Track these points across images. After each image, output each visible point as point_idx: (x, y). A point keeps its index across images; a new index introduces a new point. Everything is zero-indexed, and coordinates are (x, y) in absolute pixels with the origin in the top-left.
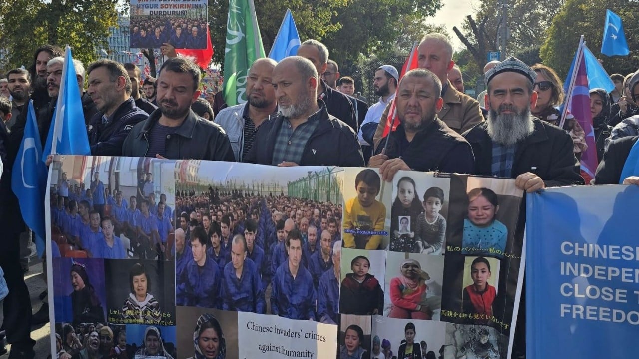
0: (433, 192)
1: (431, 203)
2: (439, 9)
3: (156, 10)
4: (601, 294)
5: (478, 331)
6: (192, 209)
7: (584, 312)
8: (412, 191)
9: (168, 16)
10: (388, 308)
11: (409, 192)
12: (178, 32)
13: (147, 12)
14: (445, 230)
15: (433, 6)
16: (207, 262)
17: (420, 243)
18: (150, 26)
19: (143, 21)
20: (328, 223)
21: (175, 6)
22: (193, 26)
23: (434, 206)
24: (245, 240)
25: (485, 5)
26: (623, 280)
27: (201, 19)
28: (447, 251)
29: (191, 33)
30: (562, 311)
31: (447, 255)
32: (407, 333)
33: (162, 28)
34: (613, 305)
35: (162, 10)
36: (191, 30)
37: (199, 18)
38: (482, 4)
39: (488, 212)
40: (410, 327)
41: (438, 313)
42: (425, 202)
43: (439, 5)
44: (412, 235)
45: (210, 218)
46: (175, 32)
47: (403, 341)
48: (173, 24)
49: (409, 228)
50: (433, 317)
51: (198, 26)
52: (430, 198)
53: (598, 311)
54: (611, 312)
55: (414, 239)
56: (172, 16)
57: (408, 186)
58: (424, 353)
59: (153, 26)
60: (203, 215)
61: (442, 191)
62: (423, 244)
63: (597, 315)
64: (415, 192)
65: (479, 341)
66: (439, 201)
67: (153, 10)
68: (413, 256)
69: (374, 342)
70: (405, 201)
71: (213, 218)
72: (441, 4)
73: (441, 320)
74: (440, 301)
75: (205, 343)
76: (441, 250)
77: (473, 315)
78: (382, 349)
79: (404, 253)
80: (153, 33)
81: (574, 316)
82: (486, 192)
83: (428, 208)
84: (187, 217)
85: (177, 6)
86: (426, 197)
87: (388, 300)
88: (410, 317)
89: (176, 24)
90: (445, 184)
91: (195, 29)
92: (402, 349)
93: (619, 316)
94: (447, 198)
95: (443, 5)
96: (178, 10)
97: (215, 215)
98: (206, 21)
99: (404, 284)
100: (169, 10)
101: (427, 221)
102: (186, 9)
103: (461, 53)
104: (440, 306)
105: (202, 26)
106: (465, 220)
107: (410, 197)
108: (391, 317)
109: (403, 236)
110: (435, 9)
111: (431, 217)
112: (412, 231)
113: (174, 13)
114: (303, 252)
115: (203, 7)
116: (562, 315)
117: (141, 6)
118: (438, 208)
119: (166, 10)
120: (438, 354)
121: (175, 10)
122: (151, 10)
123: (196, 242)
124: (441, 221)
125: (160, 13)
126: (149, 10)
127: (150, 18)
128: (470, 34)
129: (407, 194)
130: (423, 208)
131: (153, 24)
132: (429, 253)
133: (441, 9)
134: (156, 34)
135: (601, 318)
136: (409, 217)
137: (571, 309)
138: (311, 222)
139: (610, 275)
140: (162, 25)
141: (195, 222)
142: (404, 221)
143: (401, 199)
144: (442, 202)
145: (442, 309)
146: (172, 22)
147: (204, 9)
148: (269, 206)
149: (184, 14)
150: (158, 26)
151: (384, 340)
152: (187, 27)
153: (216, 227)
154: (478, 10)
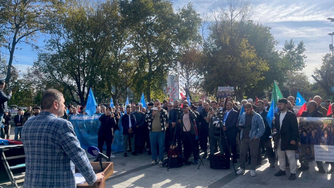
2: (304, 67)
6: (303, 126)
13: (221, 90)
15: (301, 66)
16: (306, 136)
20: (332, 127)
24: (314, 131)
25: (325, 62)
38: (323, 62)
43: (304, 66)
45: (307, 128)
60: (305, 127)
71: (308, 128)
72: (305, 65)
75: (307, 152)
84: (302, 128)
95: (306, 66)
97: (308, 127)
103: (314, 84)
110: (302, 67)
114: (328, 133)
123: (304, 132)
127: (222, 92)
128: (318, 76)
133: (305, 67)
138: (329, 127)
141: (303, 129)
148: (320, 125)
152: (229, 93)
153: (308, 129)
154: (321, 65)
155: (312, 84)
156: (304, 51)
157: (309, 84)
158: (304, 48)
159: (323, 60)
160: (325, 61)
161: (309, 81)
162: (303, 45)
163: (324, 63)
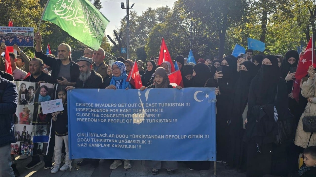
0: (31, 87)
1: (30, 90)
3: (10, 32)
4: (85, 115)
5: (41, 127)
7: (82, 120)
8: (25, 87)
9: (16, 35)
10: (19, 121)
11: (24, 88)
12: (20, 40)
13: (6, 33)
14: (34, 98)
17: (28, 102)
18: (7, 38)
19: (4, 36)
21: (19, 31)
22: (27, 38)
23: (31, 91)
26: (89, 111)
27: (31, 36)
28: (34, 103)
29: (26, 41)
30: (77, 120)
31: (35, 104)
32: (24, 129)
33: (13, 39)
34: (88, 117)
35: (13, 32)
36: (26, 40)
37: (30, 36)
39: (45, 92)
40: (25, 127)
41: (32, 122)
42: (29, 90)
44: (25, 99)
46: (19, 40)
47: (23, 131)
48: (18, 38)
49: (24, 98)
50: (30, 124)
51: (30, 39)
52: (30, 89)
53: (85, 119)
54: (88, 119)
55: (26, 101)
56: (17, 35)
57: (24, 86)
58: (27, 134)
59: (8, 38)
61: (33, 87)
62: (29, 102)
63: (85, 120)
64: (26, 87)
65: (41, 130)
66: (33, 89)
67: (9, 32)
68: (26, 105)
69: (15, 132)
70: (23, 90)
73: (32, 125)
74: (32, 119)
76: (33, 103)
77: (40, 122)
78: (17, 134)
79: (23, 105)
80: (9, 40)
81: (80, 121)
82: (45, 87)
83: (30, 92)
85: (20, 31)
86: (29, 88)
87: (19, 119)
88: (25, 124)
89: (19, 37)
90: (34, 84)
91: (28, 39)
92: (23, 134)
93: (89, 120)
94: (35, 88)
96: (21, 33)
98: (33, 37)
99: (24, 114)
100: (16, 32)
101: (30, 95)
102: (24, 33)
104: (32, 120)
105: (31, 39)
106: (39, 94)
107: (24, 89)
108: (20, 124)
109: (23, 100)
111: (31, 94)
112: (25, 98)
113: (18, 34)
115: (31, 32)
116: (77, 121)
117: (3, 31)
118: (32, 91)
119: (15, 33)
120: (30, 135)
121: (19, 32)
122: (8, 32)
124: (34, 95)
125: (12, 33)
126: (7, 32)
127: (7, 35)
129: (23, 88)
130: (28, 92)
131: (9, 37)
132: (30, 104)
134: (10, 41)
135: (86, 121)
136: (24, 95)
137: (79, 119)
139: (86, 110)
140: (13, 38)
142: (23, 96)
143: (22, 89)
144: (34, 90)
145: (33, 121)
146: (18, 37)
147: (32, 33)
149: (23, 34)
150: (11, 38)
151: (18, 131)
152: (24, 38)
154: (120, 27)
155: (112, 46)
156: (100, 8)
157: (110, 45)
158: (100, 5)
159: (121, 23)
160: (123, 23)
161: (109, 43)
162: (99, 2)
163: (122, 26)
